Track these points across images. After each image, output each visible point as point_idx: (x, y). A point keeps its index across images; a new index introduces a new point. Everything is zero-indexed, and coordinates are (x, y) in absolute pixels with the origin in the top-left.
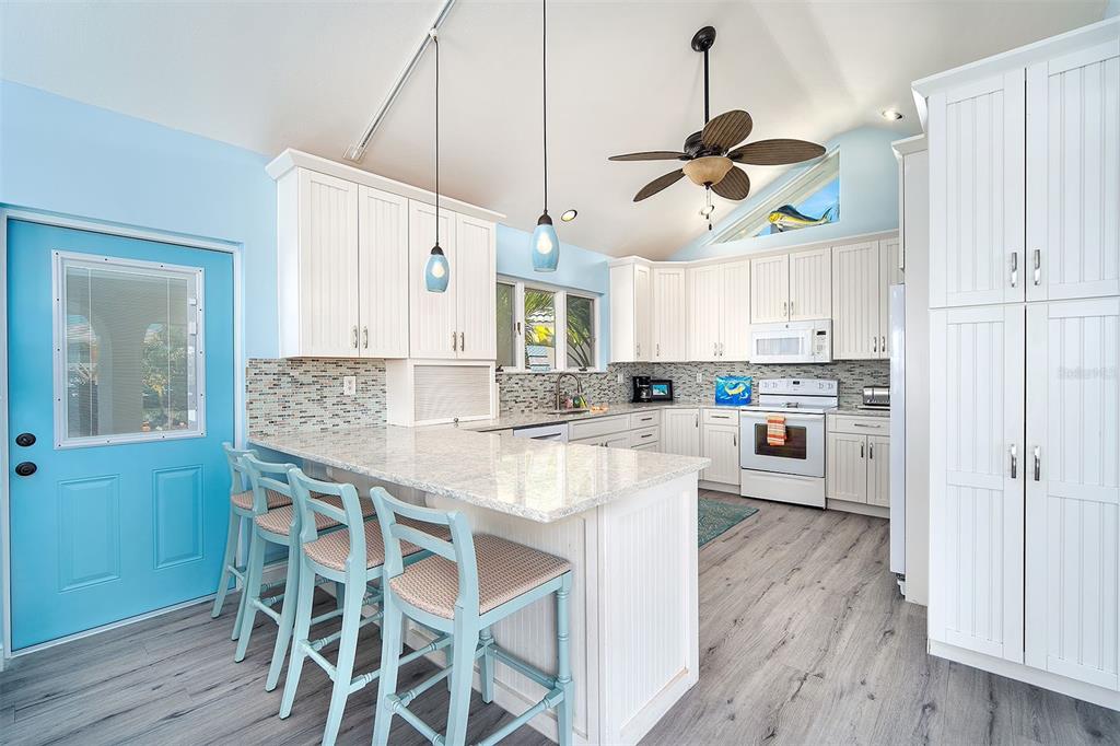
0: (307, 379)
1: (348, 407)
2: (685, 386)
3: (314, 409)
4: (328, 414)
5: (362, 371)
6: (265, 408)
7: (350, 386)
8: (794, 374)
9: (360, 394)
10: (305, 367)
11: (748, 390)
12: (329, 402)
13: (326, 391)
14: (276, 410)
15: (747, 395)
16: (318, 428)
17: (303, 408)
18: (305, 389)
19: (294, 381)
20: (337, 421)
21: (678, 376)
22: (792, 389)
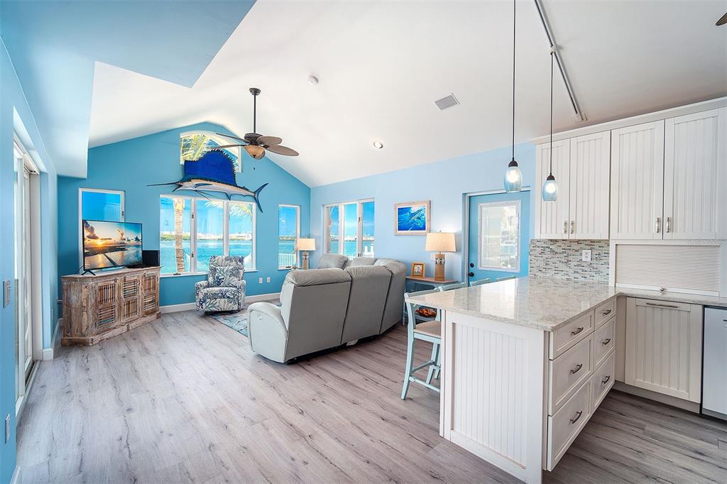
0: (560, 250)
1: (585, 269)
3: (562, 267)
4: (571, 271)
5: (596, 247)
6: (538, 264)
7: (586, 255)
9: (594, 261)
10: (558, 244)
12: (572, 264)
13: (570, 258)
14: (542, 264)
16: (565, 277)
17: (557, 265)
18: (558, 255)
19: (552, 251)
20: (577, 275)
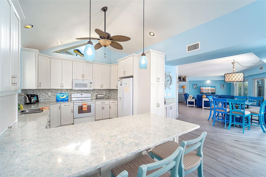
2: (43, 97)
8: (80, 92)
11: (67, 97)
15: (67, 98)
21: (40, 93)
22: (81, 96)
